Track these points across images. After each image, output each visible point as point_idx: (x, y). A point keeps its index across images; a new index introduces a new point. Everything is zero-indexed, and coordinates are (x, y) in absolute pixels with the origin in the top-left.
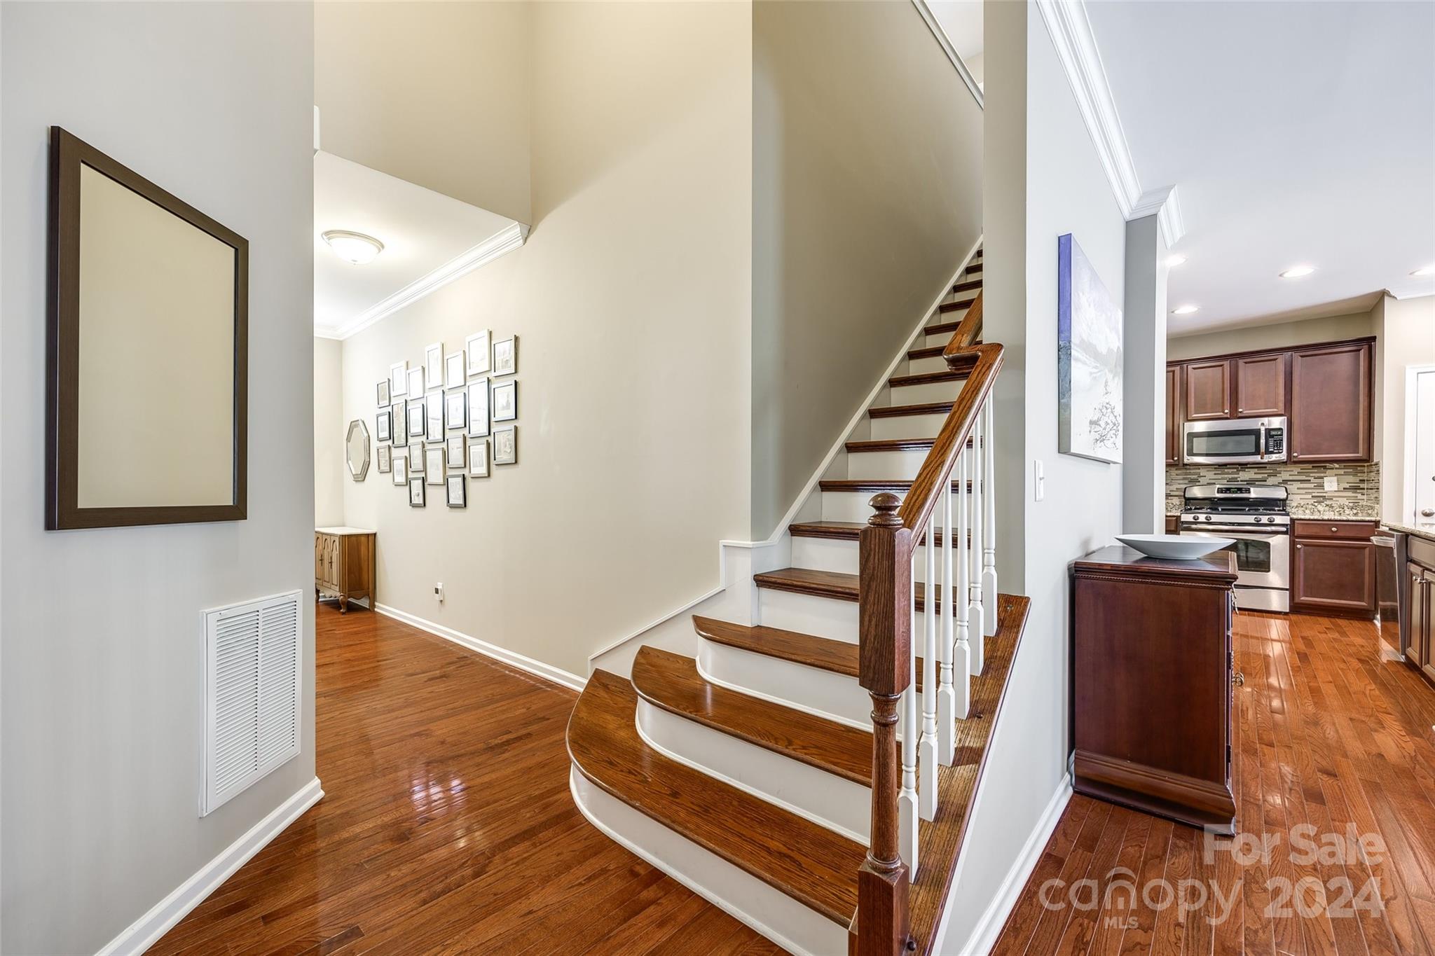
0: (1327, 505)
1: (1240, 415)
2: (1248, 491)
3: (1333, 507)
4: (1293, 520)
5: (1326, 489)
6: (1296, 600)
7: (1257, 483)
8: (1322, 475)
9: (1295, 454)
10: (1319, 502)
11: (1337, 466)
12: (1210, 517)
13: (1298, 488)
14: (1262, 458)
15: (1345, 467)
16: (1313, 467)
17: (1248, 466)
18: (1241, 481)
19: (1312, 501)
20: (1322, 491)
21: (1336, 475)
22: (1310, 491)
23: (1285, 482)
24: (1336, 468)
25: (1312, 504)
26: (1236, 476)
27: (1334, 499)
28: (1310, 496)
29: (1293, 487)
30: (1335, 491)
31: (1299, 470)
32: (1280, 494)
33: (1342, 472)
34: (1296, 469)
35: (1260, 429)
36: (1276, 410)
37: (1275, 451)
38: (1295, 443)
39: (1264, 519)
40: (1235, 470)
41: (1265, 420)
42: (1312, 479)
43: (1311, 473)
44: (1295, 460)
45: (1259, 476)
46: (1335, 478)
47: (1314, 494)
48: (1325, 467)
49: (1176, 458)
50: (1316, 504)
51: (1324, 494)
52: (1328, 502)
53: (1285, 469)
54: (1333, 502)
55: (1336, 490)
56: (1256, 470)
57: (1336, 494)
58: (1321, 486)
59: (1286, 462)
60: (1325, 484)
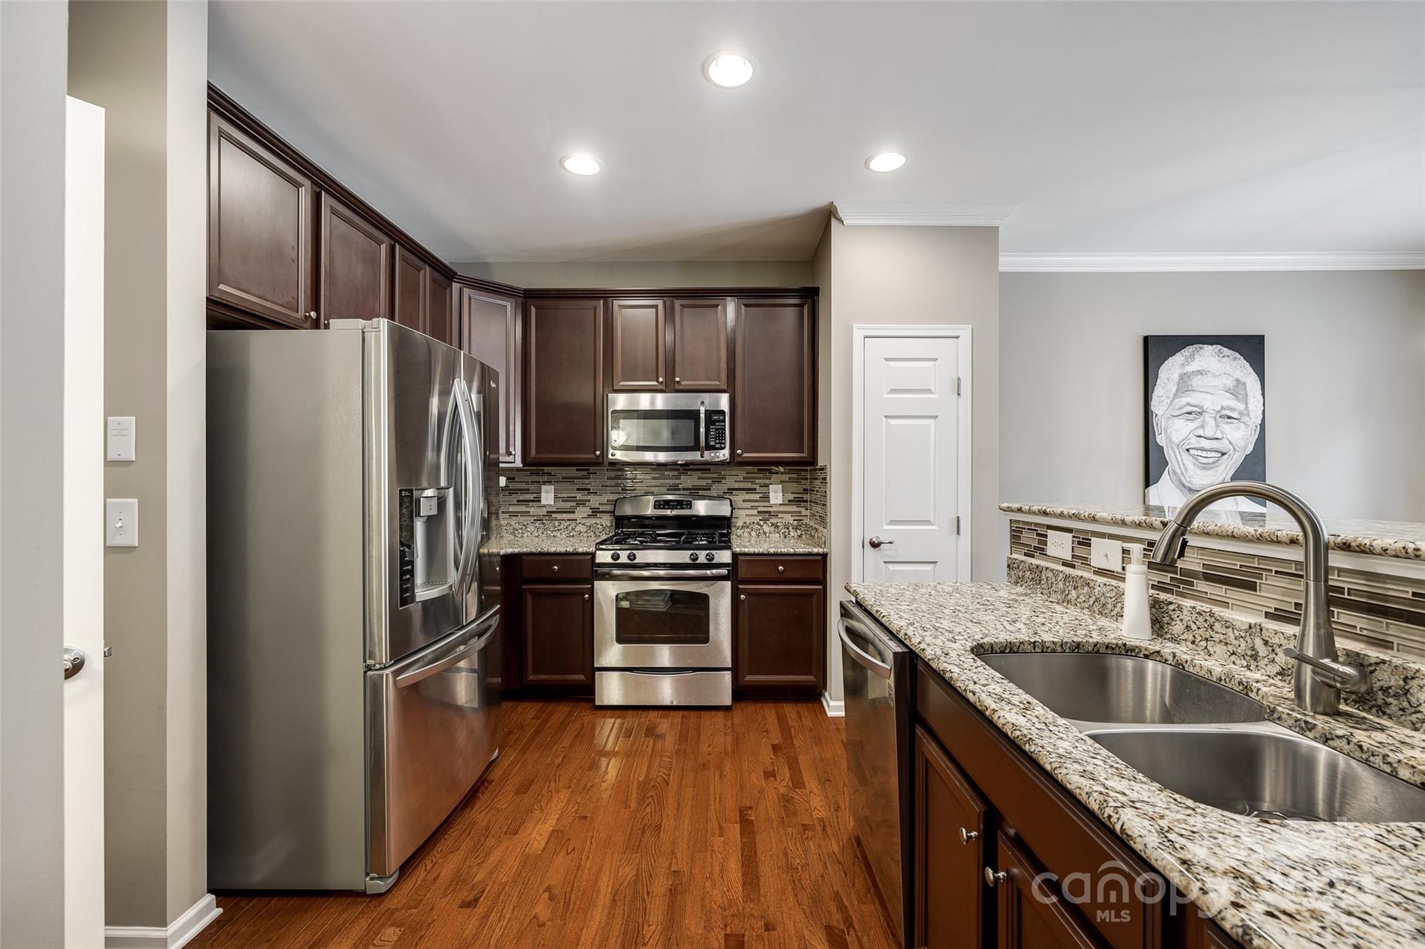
0: (773, 525)
1: (677, 387)
2: (689, 505)
3: (778, 527)
4: (735, 556)
5: (771, 503)
6: (741, 683)
7: (701, 493)
8: (767, 481)
9: (739, 451)
10: (765, 520)
11: (782, 469)
12: (634, 555)
13: (744, 501)
14: (702, 456)
15: (790, 472)
16: (759, 470)
17: (691, 467)
18: (684, 489)
19: (756, 519)
20: (767, 504)
21: (781, 482)
22: (756, 504)
23: (731, 491)
24: (782, 473)
25: (758, 524)
26: (678, 481)
27: (780, 515)
28: (755, 512)
29: (739, 498)
30: (780, 504)
31: (745, 475)
32: (723, 509)
33: (786, 478)
34: (741, 473)
35: (699, 411)
36: (717, 383)
37: (718, 446)
38: (738, 435)
39: (702, 557)
40: (676, 473)
41: (706, 397)
42: (757, 487)
43: (758, 478)
44: (739, 459)
45: (703, 483)
46: (780, 486)
47: (760, 509)
48: (770, 472)
49: (598, 453)
50: (762, 523)
51: (770, 509)
52: (774, 520)
53: (730, 473)
54: (779, 520)
55: (782, 503)
56: (699, 474)
57: (782, 509)
58: (766, 498)
59: (728, 463)
60: (770, 494)
